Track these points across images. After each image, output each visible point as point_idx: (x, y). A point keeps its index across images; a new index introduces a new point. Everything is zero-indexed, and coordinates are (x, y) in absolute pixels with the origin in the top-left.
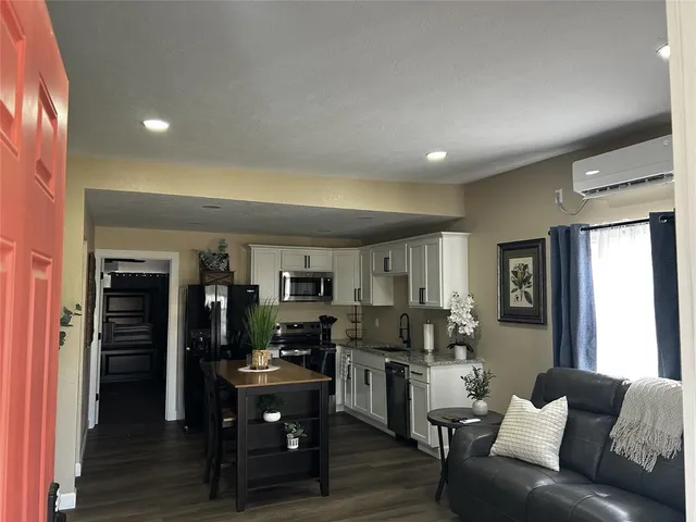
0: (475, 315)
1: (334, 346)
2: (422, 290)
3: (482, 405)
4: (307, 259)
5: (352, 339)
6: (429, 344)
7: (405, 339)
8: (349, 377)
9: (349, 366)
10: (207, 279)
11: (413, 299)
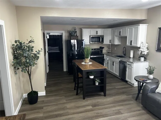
0: (148, 49)
1: (104, 55)
2: (131, 41)
3: (151, 76)
4: (97, 32)
5: (108, 53)
6: (132, 56)
7: (124, 54)
8: (108, 63)
9: (108, 60)
10: (72, 38)
11: (128, 44)
